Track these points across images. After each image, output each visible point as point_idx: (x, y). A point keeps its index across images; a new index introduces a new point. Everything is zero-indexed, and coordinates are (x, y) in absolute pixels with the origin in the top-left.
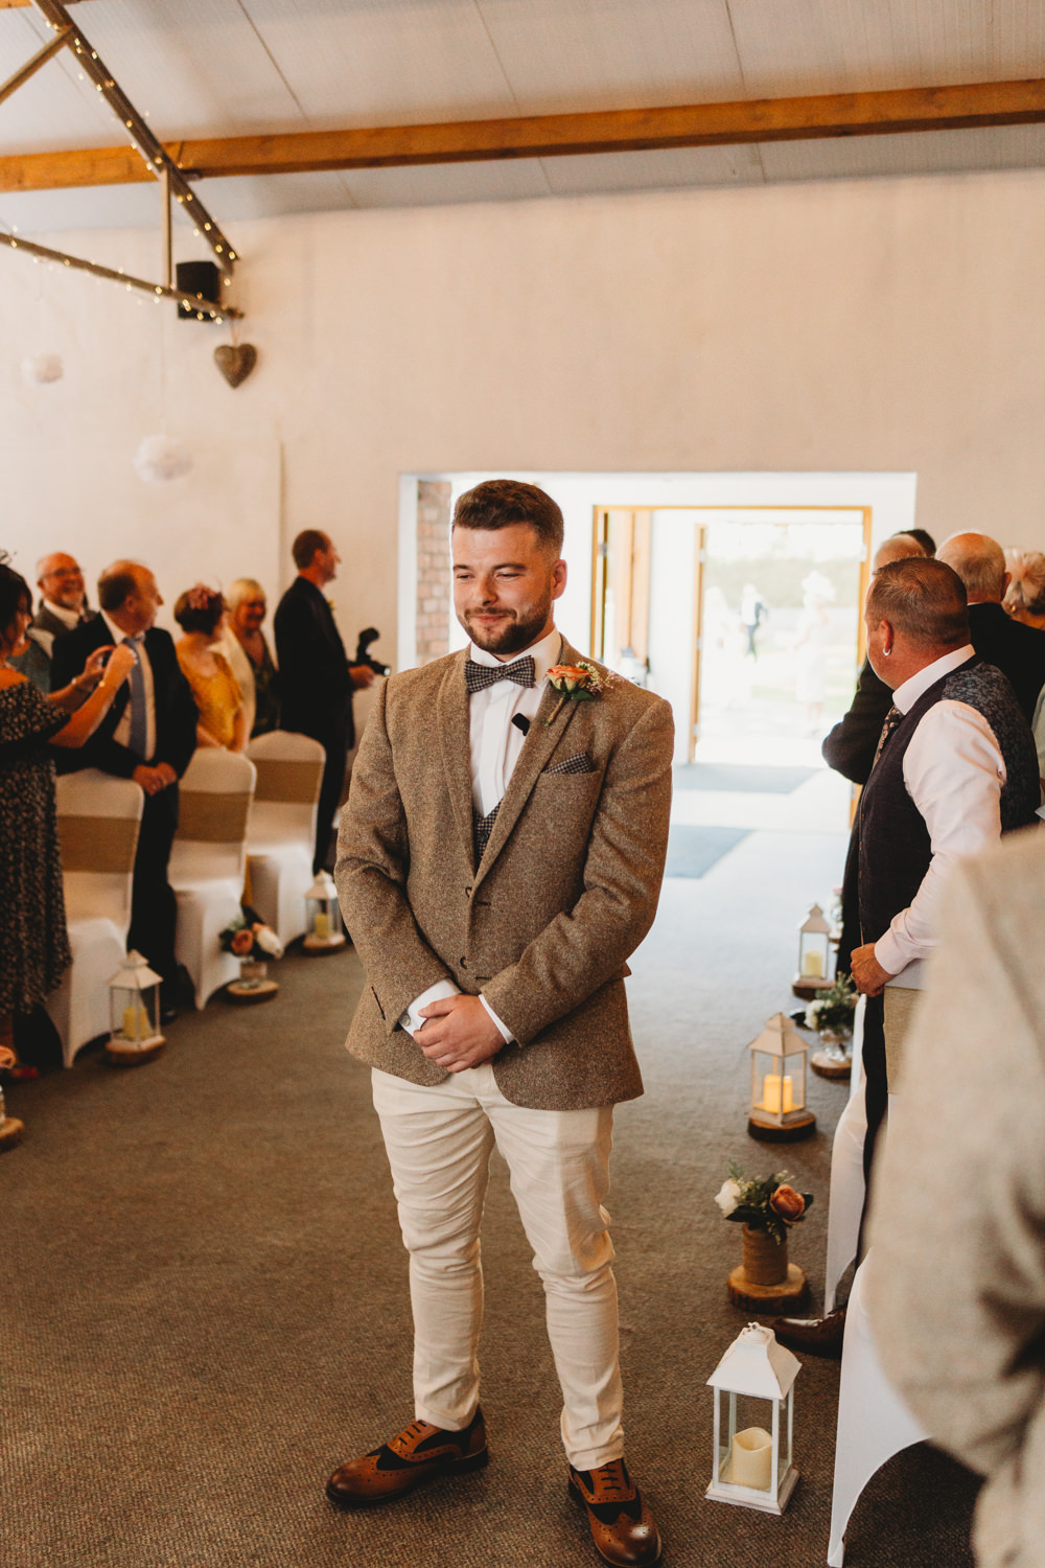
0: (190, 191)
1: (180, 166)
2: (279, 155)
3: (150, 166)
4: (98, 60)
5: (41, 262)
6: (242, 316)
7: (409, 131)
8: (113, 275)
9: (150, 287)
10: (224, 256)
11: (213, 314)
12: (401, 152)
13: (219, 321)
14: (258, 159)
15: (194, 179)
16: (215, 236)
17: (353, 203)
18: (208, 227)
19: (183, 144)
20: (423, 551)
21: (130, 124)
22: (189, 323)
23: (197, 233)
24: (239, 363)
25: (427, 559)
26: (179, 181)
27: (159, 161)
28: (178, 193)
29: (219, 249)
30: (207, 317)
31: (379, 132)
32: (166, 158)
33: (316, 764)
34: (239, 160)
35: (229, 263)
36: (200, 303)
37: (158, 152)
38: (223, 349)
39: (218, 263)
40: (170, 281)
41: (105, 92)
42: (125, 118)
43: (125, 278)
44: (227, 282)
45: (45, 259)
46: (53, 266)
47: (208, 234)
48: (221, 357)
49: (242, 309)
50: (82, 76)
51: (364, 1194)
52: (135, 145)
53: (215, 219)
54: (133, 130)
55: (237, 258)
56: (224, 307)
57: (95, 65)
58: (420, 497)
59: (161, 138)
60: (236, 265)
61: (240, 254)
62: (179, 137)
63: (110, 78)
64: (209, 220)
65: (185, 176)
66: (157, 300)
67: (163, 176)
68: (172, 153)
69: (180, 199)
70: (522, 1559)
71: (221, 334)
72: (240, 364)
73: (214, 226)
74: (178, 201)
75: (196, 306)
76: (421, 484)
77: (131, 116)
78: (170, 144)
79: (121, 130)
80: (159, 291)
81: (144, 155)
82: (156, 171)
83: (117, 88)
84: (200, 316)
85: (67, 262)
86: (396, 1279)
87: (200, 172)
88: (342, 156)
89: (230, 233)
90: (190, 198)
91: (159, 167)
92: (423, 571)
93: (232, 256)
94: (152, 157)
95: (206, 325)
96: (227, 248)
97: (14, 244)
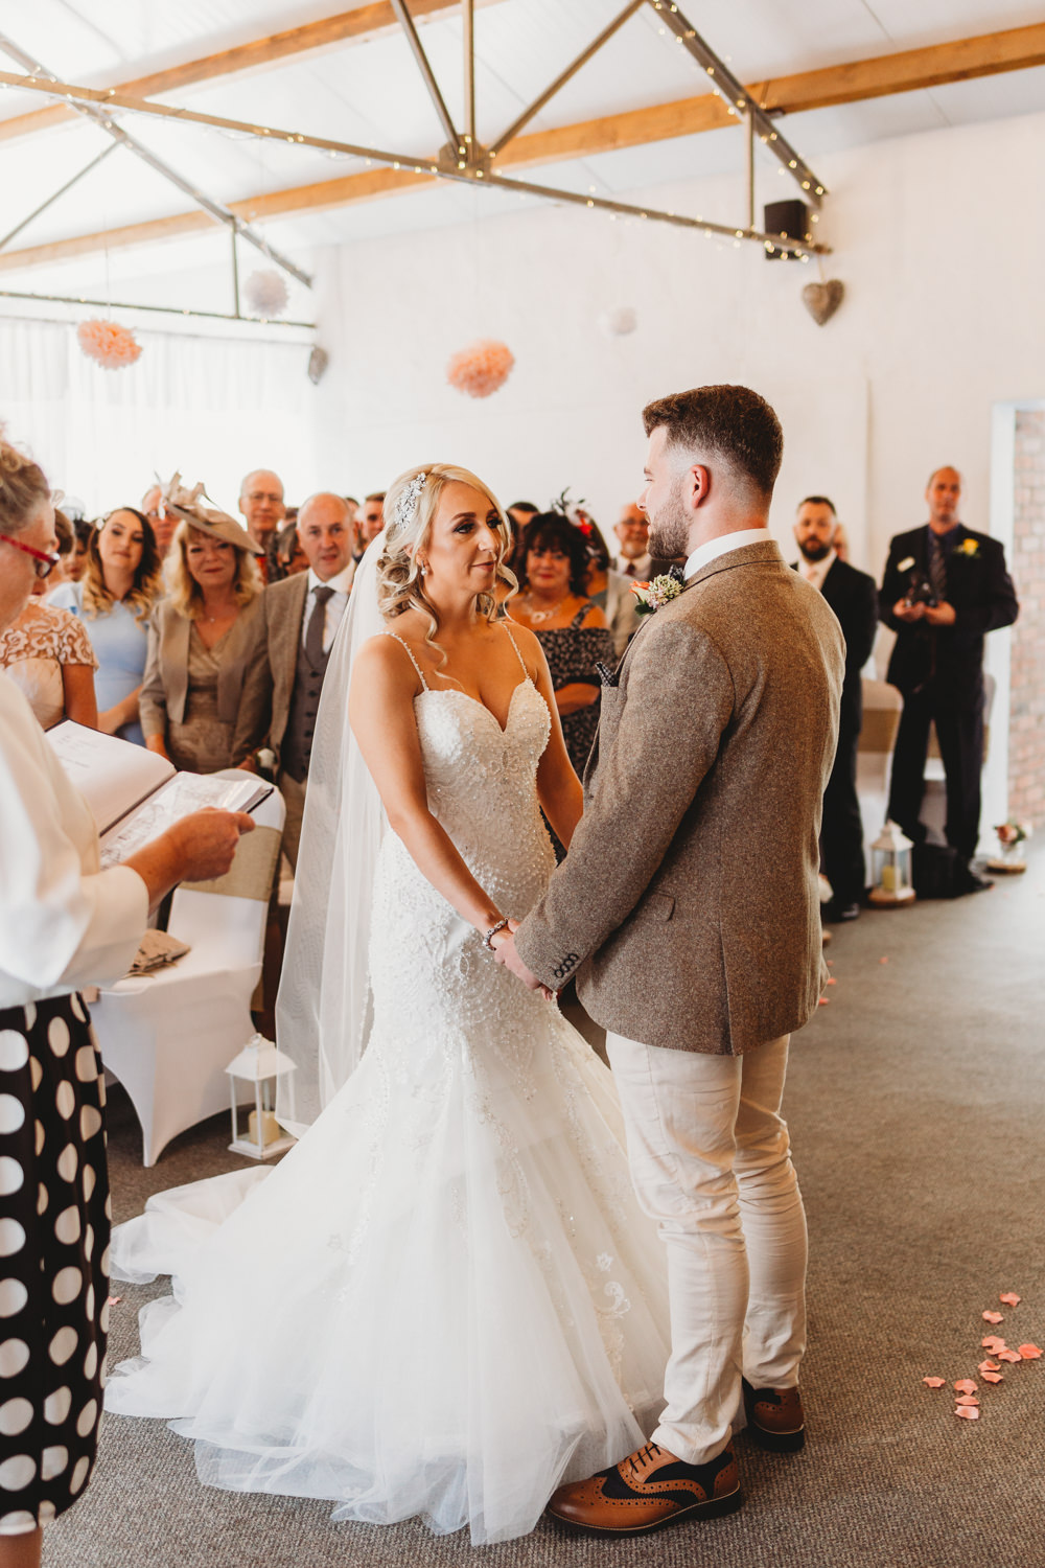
0: (774, 130)
1: (763, 106)
2: (862, 82)
3: (732, 111)
4: (678, 14)
5: (617, 217)
6: (829, 251)
7: (998, 38)
8: (692, 223)
9: (730, 231)
10: (811, 192)
11: (798, 252)
12: (989, 60)
13: (805, 259)
14: (840, 88)
15: (777, 117)
16: (801, 172)
17: (946, 121)
18: (793, 164)
19: (768, 83)
20: (1020, 485)
21: (711, 71)
22: (775, 263)
23: (782, 171)
24: (826, 300)
25: (1027, 494)
26: (762, 119)
27: (742, 103)
28: (762, 132)
29: (807, 185)
30: (792, 255)
31: (966, 44)
32: (749, 101)
33: (893, 712)
34: (821, 92)
35: (817, 199)
36: (785, 243)
37: (741, 95)
38: (810, 287)
39: (806, 200)
40: (752, 222)
41: (686, 42)
42: (705, 65)
43: (704, 226)
44: (814, 218)
45: (622, 215)
46: (630, 220)
47: (793, 171)
48: (809, 295)
49: (830, 244)
50: (664, 30)
51: (860, 1140)
52: (718, 91)
53: (801, 155)
54: (716, 77)
55: (824, 192)
56: (812, 244)
57: (674, 17)
58: (1018, 427)
59: (742, 80)
60: (825, 199)
61: (828, 188)
62: (762, 77)
63: (690, 28)
64: (794, 156)
65: (768, 116)
66: (737, 244)
67: (746, 119)
68: (755, 95)
69: (764, 140)
70: (918, 1493)
71: (809, 271)
72: (829, 300)
73: (801, 164)
74: (761, 142)
75: (779, 246)
76: (1018, 413)
77: (712, 62)
78: (754, 86)
79: (702, 80)
80: (739, 234)
81: (726, 100)
82: (738, 113)
83: (698, 38)
84: (784, 256)
85: (644, 216)
86: (869, 1222)
87: (782, 110)
88: (929, 72)
89: (816, 168)
90: (774, 137)
91: (742, 110)
92: (1021, 506)
93: (819, 191)
94: (734, 99)
95: (793, 264)
96: (815, 183)
97: (591, 204)
